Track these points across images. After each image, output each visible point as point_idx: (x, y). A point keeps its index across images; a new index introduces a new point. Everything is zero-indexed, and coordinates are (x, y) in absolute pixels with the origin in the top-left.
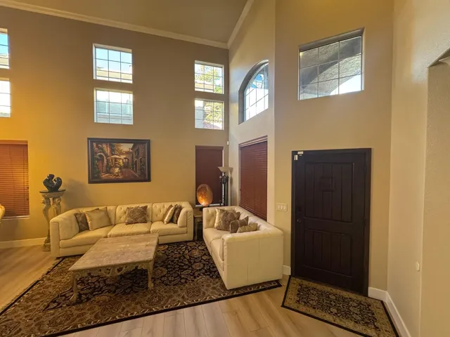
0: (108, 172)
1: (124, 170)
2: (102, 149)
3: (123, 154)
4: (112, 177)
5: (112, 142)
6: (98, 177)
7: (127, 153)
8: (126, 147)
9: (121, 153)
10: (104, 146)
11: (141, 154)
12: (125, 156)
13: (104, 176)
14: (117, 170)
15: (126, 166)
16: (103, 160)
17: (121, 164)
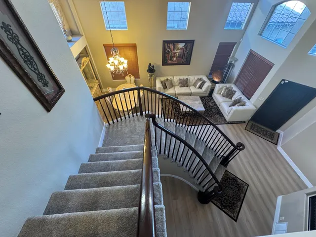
0: (171, 60)
1: (178, 59)
2: (169, 47)
3: (179, 50)
4: (173, 62)
5: (175, 43)
6: (167, 62)
7: (181, 49)
8: (181, 46)
9: (178, 49)
10: (171, 45)
11: (188, 49)
12: (179, 51)
13: (169, 62)
14: (175, 59)
15: (179, 57)
16: (169, 53)
17: (178, 55)
